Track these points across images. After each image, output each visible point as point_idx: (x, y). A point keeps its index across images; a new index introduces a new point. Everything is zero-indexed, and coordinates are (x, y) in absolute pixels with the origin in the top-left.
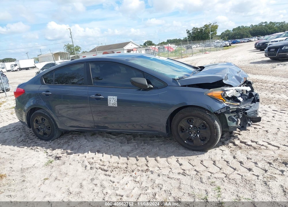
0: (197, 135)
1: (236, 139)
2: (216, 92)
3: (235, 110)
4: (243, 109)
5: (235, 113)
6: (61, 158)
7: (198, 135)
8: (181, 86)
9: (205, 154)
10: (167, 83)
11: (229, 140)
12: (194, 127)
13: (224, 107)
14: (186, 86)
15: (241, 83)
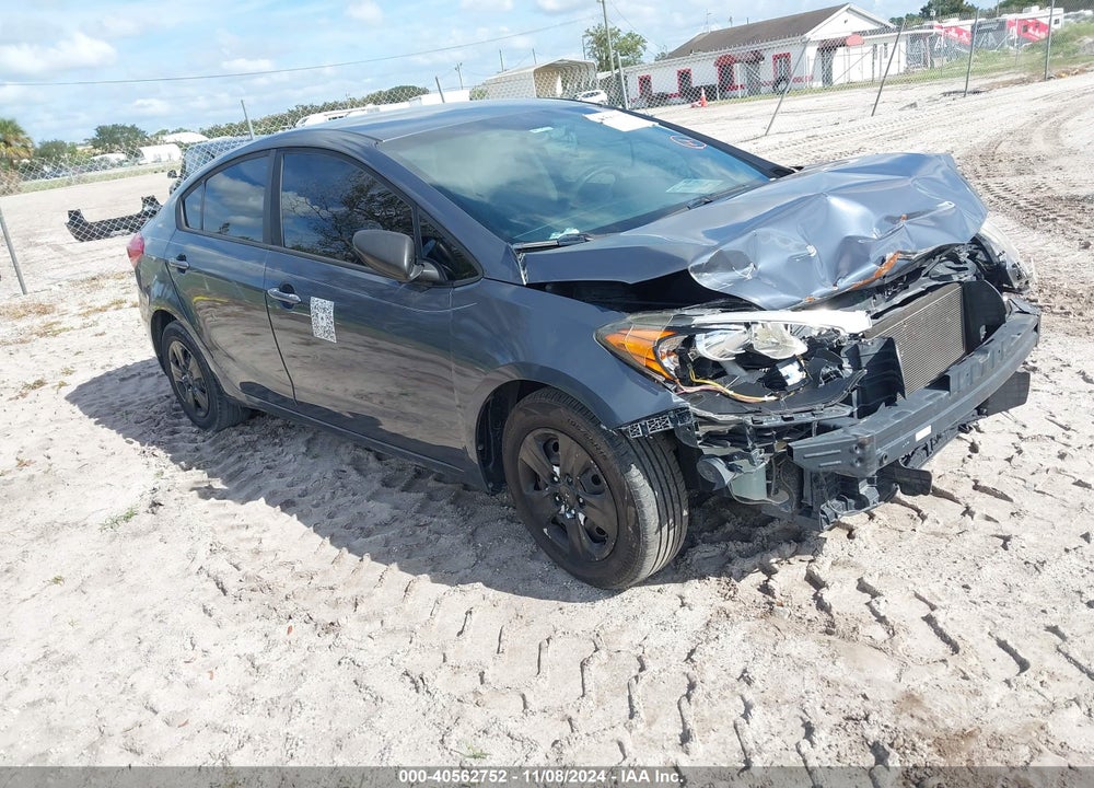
0: (575, 516)
1: (803, 558)
2: (642, 334)
3: (726, 429)
4: (775, 428)
5: (726, 446)
6: (161, 507)
7: (581, 517)
8: (528, 286)
9: (599, 604)
10: (484, 267)
11: (759, 556)
12: (564, 474)
13: (666, 412)
14: (548, 287)
15: (835, 285)
